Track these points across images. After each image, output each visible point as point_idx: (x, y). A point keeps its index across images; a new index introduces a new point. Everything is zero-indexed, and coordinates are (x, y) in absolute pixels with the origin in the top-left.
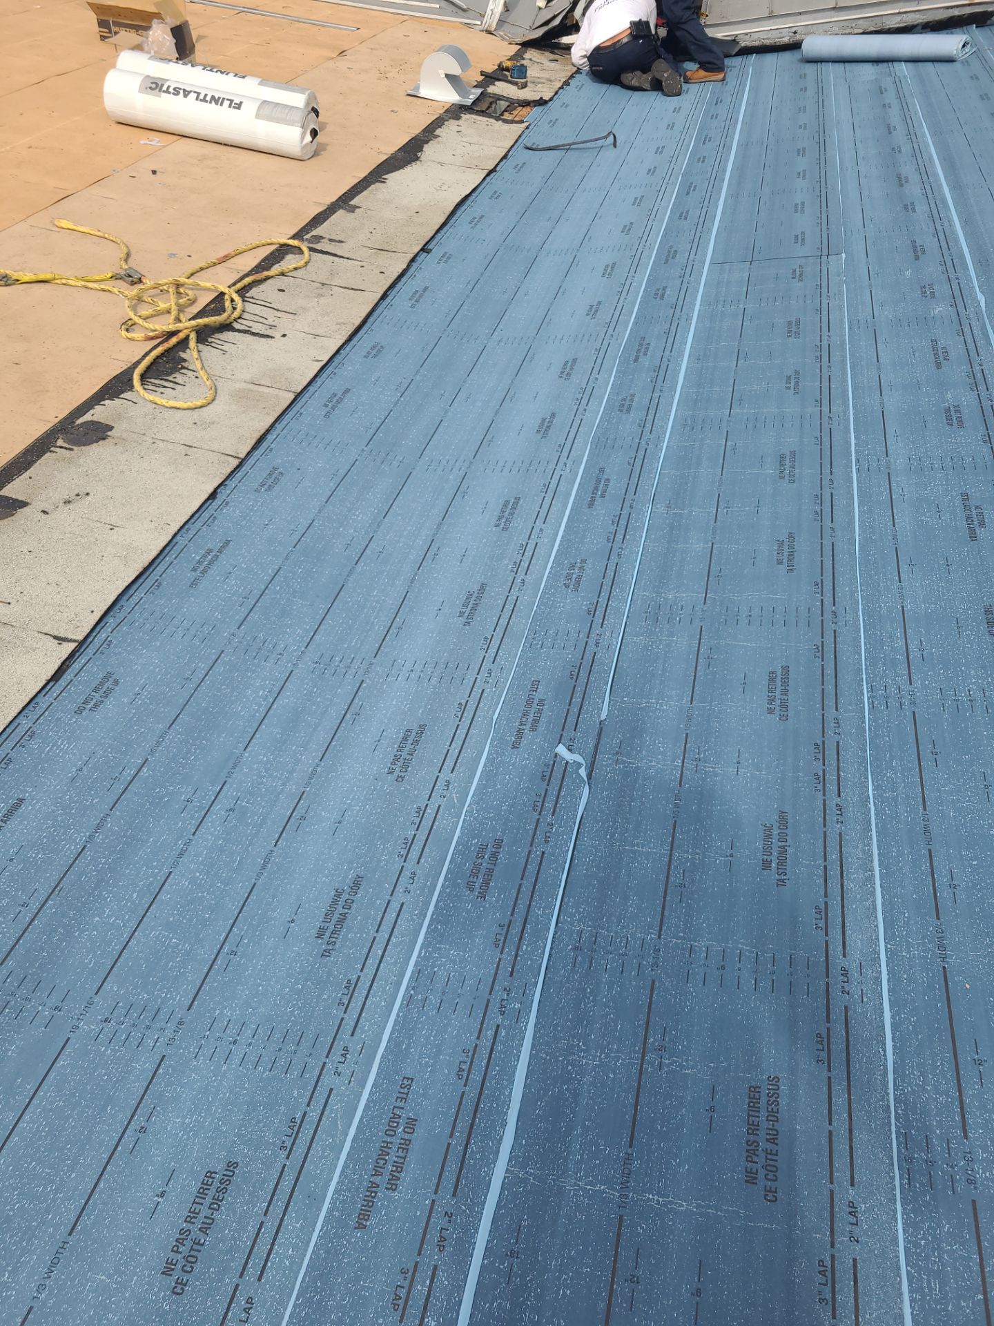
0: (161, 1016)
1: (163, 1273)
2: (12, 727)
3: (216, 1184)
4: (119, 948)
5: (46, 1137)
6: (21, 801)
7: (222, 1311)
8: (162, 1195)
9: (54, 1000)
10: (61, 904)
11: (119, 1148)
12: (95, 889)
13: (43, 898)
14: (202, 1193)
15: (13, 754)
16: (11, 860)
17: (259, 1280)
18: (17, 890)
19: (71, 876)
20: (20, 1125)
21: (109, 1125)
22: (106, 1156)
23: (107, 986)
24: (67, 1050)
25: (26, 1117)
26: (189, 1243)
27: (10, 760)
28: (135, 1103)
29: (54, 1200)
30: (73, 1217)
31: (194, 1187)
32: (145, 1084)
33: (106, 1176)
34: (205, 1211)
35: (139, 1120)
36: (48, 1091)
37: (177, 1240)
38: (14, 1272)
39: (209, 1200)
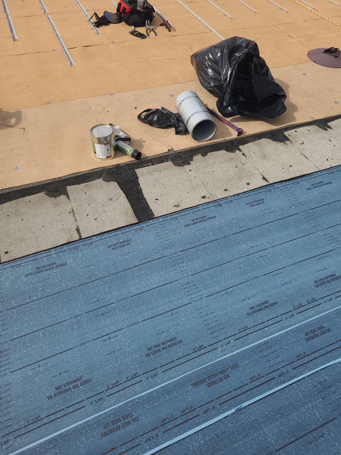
0: (339, 242)
1: (315, 281)
2: (338, 167)
3: (335, 277)
4: (336, 224)
5: (301, 245)
6: (331, 183)
7: (324, 296)
8: (322, 270)
9: (316, 224)
10: (328, 208)
11: (316, 257)
12: (338, 210)
13: (325, 204)
14: (331, 276)
15: (335, 172)
16: (322, 192)
17: (336, 298)
18: (320, 199)
19: (334, 204)
20: (297, 239)
21: (316, 252)
22: (313, 256)
23: (329, 229)
24: (314, 234)
25: (299, 239)
26: (323, 281)
27: (334, 173)
28: (324, 252)
29: (298, 255)
30: (300, 261)
31: (329, 274)
32: (328, 251)
33: (311, 259)
34: (329, 279)
35: (323, 255)
36: (306, 238)
37: (321, 279)
38: (285, 260)
39: (332, 278)
